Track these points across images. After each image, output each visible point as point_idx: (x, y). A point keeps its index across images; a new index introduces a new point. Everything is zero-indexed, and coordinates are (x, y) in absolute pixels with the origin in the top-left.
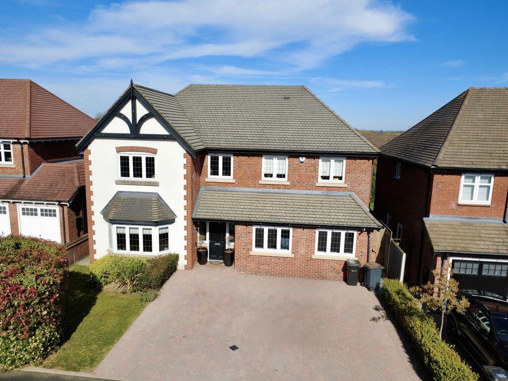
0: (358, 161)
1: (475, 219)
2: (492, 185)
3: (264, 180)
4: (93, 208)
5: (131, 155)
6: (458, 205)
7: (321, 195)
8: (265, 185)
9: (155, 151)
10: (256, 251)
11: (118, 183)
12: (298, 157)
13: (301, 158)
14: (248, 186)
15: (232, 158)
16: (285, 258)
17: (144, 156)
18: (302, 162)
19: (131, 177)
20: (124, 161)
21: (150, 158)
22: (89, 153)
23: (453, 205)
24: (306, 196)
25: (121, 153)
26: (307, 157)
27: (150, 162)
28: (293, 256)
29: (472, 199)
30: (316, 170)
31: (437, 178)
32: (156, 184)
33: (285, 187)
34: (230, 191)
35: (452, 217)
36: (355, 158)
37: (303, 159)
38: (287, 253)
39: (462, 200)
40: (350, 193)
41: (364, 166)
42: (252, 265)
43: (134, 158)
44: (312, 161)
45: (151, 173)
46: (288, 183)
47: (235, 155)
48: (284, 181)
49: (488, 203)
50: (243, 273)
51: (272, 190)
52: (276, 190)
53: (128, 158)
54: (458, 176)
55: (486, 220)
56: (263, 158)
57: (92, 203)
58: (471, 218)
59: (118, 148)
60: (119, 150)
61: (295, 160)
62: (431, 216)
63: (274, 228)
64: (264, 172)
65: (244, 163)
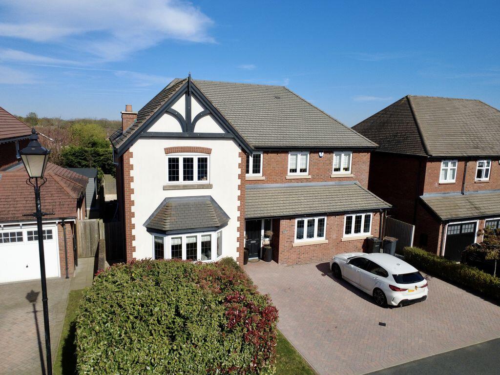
0: (361, 154)
1: (447, 193)
2: (456, 168)
3: (290, 175)
4: (133, 221)
5: (181, 157)
6: (439, 184)
7: (335, 185)
8: (291, 180)
9: (208, 151)
10: (297, 242)
11: (165, 188)
12: (318, 152)
13: (320, 153)
14: (276, 182)
15: (262, 155)
16: (320, 245)
17: (195, 157)
18: (320, 157)
19: (181, 181)
20: (173, 164)
21: (202, 158)
22: (131, 155)
23: (437, 185)
24: (325, 187)
25: (170, 154)
26: (325, 152)
27: (203, 163)
28: (327, 241)
29: (446, 179)
30: (331, 164)
31: (429, 165)
32: (209, 186)
33: (307, 180)
34: (262, 188)
35: (436, 194)
36: (359, 152)
37: (321, 154)
38: (322, 240)
39: (442, 181)
40: (355, 182)
41: (365, 158)
42: (294, 256)
43: (185, 160)
44: (328, 155)
45: (203, 174)
46: (310, 177)
47: (264, 152)
48: (305, 175)
49: (454, 181)
50: (286, 265)
51: (296, 184)
52: (300, 184)
53: (177, 160)
54: (440, 163)
55: (453, 194)
56: (290, 155)
57: (133, 215)
58: (445, 193)
59: (167, 148)
60: (168, 151)
61: (315, 155)
62: (424, 194)
63: (312, 219)
64: (290, 167)
65: (273, 160)
